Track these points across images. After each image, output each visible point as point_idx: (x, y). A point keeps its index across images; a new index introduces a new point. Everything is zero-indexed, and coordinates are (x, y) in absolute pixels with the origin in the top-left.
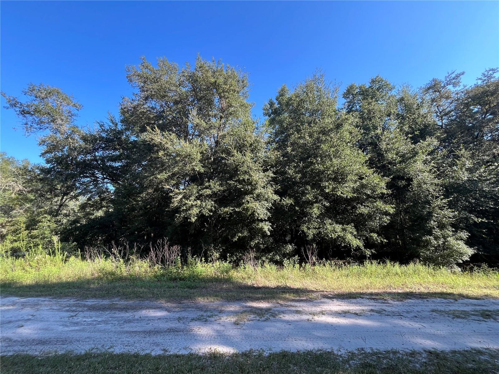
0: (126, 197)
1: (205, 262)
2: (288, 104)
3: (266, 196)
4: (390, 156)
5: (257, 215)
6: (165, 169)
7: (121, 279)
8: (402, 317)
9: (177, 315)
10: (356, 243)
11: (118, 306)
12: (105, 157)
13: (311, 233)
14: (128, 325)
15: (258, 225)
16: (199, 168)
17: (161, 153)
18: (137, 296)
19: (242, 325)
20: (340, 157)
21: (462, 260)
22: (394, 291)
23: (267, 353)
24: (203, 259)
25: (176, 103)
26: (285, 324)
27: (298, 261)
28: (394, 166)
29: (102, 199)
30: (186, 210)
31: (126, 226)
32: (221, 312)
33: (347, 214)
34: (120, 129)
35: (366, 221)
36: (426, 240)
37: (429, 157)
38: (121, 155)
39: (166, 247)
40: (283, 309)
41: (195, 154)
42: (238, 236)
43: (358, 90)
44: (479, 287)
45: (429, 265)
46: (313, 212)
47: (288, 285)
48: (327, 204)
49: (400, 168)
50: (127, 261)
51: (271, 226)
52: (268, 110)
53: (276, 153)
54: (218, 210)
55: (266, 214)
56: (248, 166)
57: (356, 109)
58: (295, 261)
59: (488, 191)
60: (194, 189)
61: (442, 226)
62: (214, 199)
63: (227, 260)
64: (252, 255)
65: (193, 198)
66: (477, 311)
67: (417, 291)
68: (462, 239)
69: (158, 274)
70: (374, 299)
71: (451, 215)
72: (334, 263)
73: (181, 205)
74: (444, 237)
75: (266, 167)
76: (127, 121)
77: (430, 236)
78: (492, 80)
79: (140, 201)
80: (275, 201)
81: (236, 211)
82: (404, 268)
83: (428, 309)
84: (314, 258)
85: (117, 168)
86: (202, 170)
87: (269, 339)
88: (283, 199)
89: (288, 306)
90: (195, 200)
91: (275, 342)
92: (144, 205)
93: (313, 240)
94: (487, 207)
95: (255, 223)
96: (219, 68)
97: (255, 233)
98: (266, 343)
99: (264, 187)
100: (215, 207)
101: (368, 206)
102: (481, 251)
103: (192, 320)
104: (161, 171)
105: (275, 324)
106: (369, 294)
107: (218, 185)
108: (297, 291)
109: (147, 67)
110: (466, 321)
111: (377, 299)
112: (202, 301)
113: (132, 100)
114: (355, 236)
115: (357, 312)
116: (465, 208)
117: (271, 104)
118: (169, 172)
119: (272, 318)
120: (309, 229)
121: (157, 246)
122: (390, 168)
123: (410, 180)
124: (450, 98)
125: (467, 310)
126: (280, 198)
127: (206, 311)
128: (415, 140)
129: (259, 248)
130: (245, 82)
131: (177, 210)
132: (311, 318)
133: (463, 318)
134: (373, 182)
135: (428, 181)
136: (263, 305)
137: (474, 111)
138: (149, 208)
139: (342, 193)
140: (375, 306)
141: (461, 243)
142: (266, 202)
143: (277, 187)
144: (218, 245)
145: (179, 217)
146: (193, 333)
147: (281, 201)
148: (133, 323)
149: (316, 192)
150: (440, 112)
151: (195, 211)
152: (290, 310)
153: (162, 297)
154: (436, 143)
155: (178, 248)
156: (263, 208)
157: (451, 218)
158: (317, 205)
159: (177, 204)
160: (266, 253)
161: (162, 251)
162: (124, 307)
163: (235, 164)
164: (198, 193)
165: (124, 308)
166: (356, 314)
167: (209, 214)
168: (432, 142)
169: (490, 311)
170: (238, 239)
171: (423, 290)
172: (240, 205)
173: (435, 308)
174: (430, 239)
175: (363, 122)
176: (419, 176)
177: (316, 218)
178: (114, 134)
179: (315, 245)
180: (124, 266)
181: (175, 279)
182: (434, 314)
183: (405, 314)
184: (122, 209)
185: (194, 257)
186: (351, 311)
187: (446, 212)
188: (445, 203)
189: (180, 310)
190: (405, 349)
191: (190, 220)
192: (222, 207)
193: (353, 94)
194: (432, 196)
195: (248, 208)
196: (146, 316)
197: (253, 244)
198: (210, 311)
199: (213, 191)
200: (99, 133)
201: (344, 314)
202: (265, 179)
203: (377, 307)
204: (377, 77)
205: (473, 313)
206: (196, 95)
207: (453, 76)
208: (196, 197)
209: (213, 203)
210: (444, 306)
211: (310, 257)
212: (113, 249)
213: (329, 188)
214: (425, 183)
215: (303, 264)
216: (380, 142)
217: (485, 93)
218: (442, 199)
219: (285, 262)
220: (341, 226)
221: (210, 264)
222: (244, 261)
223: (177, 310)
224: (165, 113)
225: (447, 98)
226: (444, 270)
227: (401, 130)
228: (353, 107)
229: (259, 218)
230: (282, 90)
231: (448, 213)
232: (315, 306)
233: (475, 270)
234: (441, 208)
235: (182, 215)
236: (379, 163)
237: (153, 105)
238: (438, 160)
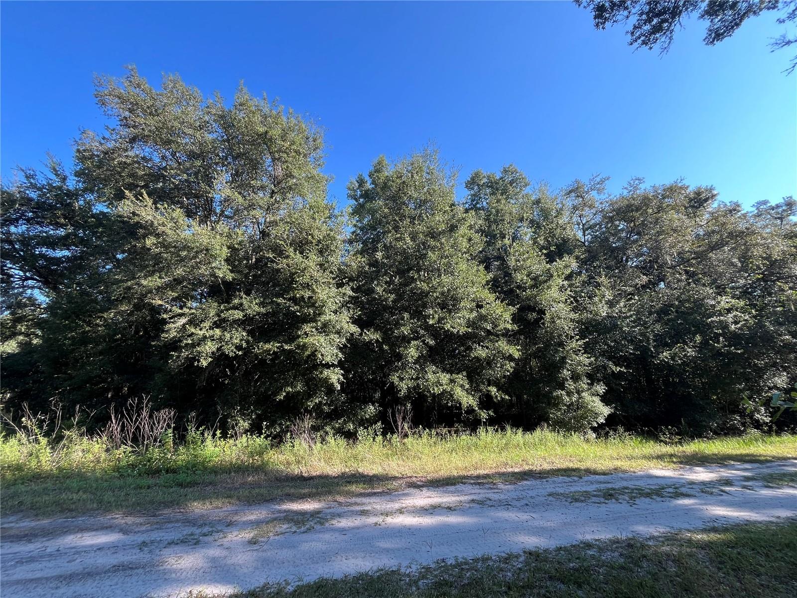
0: (69, 317)
1: (220, 438)
2: (385, 186)
3: (338, 327)
4: (519, 277)
5: (320, 356)
6: (160, 270)
7: (38, 477)
8: (509, 507)
9: (140, 538)
10: (468, 400)
11: (12, 532)
12: (31, 238)
13: (404, 387)
14: (25, 567)
15: (321, 373)
16: (224, 272)
17: (150, 242)
18: (63, 508)
19: (262, 544)
20: (452, 274)
21: (597, 423)
22: (510, 470)
23: (292, 586)
24: (218, 432)
25: (192, 156)
26: (337, 535)
27: (381, 430)
28: (523, 291)
29: (18, 320)
30: (193, 346)
31: (65, 373)
32: (230, 524)
33: (459, 358)
34: (71, 188)
35: (484, 368)
36: (557, 396)
37: (566, 283)
38: (68, 236)
39: (144, 414)
40: (340, 510)
41: (218, 247)
42: (285, 391)
43: (485, 180)
44: (612, 458)
45: (558, 432)
46: (408, 354)
47: (360, 470)
48: (432, 343)
49: (530, 295)
50: (56, 441)
51: (342, 375)
52: (355, 191)
53: (359, 259)
54: (252, 346)
55: (337, 356)
56: (311, 277)
57: (482, 207)
58: (376, 431)
59: (628, 331)
60: (213, 309)
61: (576, 377)
62: (248, 328)
63: (261, 434)
64: (308, 423)
65: (207, 324)
66: (600, 491)
67: (539, 468)
68: (598, 395)
69: (123, 463)
70: (479, 484)
71: (587, 361)
72: (435, 433)
73: (183, 336)
74: (578, 392)
75: (342, 280)
76: (87, 175)
77: (562, 390)
78: (638, 191)
79: (100, 326)
80: (352, 335)
81: (284, 350)
82: (528, 436)
83: (544, 492)
84: (406, 426)
85: (58, 261)
86: (230, 277)
87: (303, 561)
88: (365, 333)
89: (351, 504)
90: (211, 328)
91: (312, 566)
92: (108, 334)
93: (407, 397)
94: (627, 352)
95: (316, 370)
96: (274, 112)
97: (315, 385)
98: (297, 569)
99: (335, 312)
100: (247, 342)
101: (487, 348)
102: (619, 410)
103: (169, 544)
104: (152, 274)
105: (321, 536)
106: (475, 477)
107: (256, 304)
108: (370, 480)
109: (139, 86)
110: (585, 504)
111: (483, 484)
112: (198, 508)
113: (103, 139)
114: (467, 391)
115: (451, 505)
116: (603, 353)
117: (361, 183)
118: (166, 276)
119: (317, 527)
120: (402, 379)
121: (127, 409)
122: (518, 294)
123: (542, 312)
124: (594, 207)
125: (590, 490)
126: (360, 330)
127: (201, 526)
128: (551, 258)
129: (322, 411)
130: (319, 141)
131: (175, 345)
132: (381, 520)
133: (582, 501)
134: (495, 312)
135: (563, 314)
136: (309, 506)
137: (619, 228)
138: (121, 339)
139: (452, 327)
140: (479, 494)
141: (597, 399)
142: (337, 336)
143: (356, 313)
144: (249, 407)
145: (178, 357)
146: (165, 567)
147: (361, 335)
148: (37, 563)
149: (416, 323)
150: (583, 225)
151: (210, 347)
152: (352, 511)
153: (118, 506)
154: (574, 265)
155: (170, 413)
156: (332, 346)
157: (587, 366)
158: (416, 342)
159: (175, 334)
160: (332, 420)
161: (137, 420)
162: (26, 532)
163: (289, 270)
164: (219, 316)
165: (26, 535)
166: (449, 508)
167: (235, 353)
168: (570, 263)
169: (614, 489)
170: (285, 397)
171: (546, 467)
172: (292, 339)
173: (554, 490)
174: (561, 394)
175: (490, 226)
176: (553, 307)
177: (414, 363)
178: (56, 196)
179: (409, 406)
180: (48, 450)
181: (158, 471)
182: (551, 498)
183: (515, 503)
184: (59, 341)
185: (201, 429)
186: (443, 505)
187: (581, 358)
188: (580, 346)
189: (149, 528)
190: (501, 552)
191: (198, 362)
192: (260, 342)
193: (478, 185)
194: (566, 336)
195: (305, 345)
196: (72, 545)
197: (311, 404)
198: (211, 524)
199: (246, 314)
200: (22, 190)
201: (432, 510)
202: (339, 299)
203: (481, 495)
204: (511, 165)
205: (595, 493)
206: (231, 149)
207: (598, 179)
208: (215, 323)
209: (244, 334)
210: (565, 486)
211: (400, 424)
212: (23, 419)
213: (433, 318)
214: (559, 318)
215: (388, 437)
216: (508, 256)
217: (630, 208)
218: (577, 340)
219: (360, 432)
220: (448, 376)
221: (231, 441)
222: (292, 435)
223: (144, 528)
224: (167, 172)
225: (591, 207)
226: (576, 437)
227: (534, 243)
228: (477, 203)
229: (324, 362)
230: (379, 163)
231: (584, 359)
232: (392, 501)
233: (610, 436)
234: (576, 352)
235: (183, 354)
236: (506, 286)
237: (147, 154)
238: (576, 287)
